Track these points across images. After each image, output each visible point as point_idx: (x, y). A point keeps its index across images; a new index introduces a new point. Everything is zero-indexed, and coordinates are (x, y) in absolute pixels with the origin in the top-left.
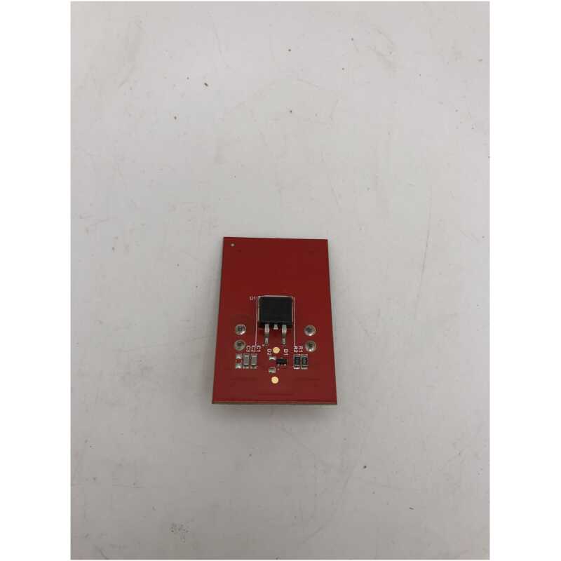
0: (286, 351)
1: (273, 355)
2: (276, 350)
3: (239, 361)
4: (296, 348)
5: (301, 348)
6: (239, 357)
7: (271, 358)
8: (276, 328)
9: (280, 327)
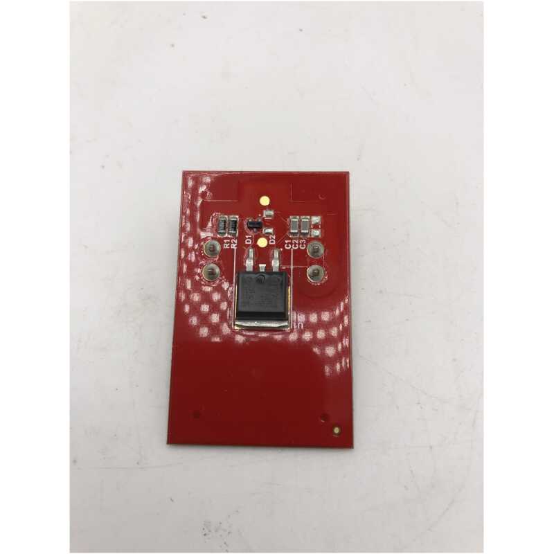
0: (248, 242)
1: (267, 236)
2: (262, 243)
3: (316, 226)
4: (234, 246)
5: (226, 246)
6: (317, 233)
7: (270, 230)
8: (262, 266)
9: (256, 267)
